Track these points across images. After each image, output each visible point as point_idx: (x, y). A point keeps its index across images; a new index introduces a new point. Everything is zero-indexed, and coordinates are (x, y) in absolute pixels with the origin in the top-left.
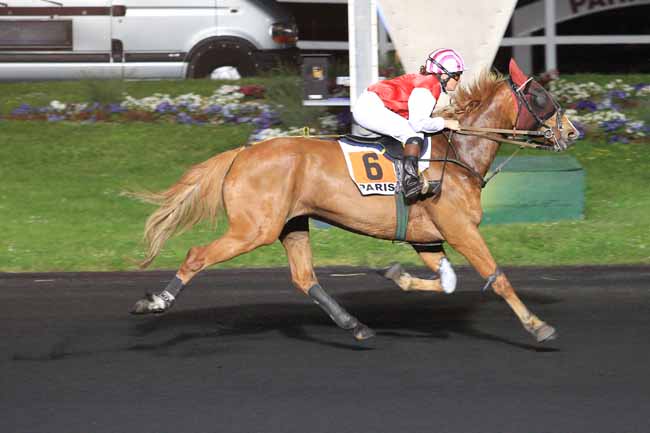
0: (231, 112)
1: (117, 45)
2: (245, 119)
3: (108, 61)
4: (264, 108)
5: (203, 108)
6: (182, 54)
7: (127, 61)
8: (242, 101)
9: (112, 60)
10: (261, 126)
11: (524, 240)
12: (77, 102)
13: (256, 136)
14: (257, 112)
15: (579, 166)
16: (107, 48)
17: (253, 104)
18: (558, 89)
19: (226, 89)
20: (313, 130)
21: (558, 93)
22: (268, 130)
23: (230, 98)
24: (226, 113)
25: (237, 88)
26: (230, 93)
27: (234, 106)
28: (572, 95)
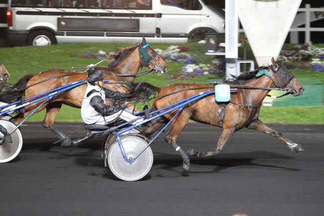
0: (175, 57)
1: (158, 30)
2: (180, 60)
3: (154, 37)
4: (188, 55)
5: (163, 55)
6: (186, 34)
7: (162, 37)
8: (179, 52)
9: (156, 36)
10: (187, 63)
11: (297, 113)
12: (110, 51)
13: (184, 67)
14: (185, 57)
15: (321, 83)
16: (154, 31)
17: (183, 54)
18: (312, 50)
19: (172, 47)
20: (209, 65)
21: (312, 51)
22: (189, 65)
23: (174, 51)
24: (172, 57)
25: (177, 47)
26: (174, 49)
27: (176, 54)
28: (318, 52)
